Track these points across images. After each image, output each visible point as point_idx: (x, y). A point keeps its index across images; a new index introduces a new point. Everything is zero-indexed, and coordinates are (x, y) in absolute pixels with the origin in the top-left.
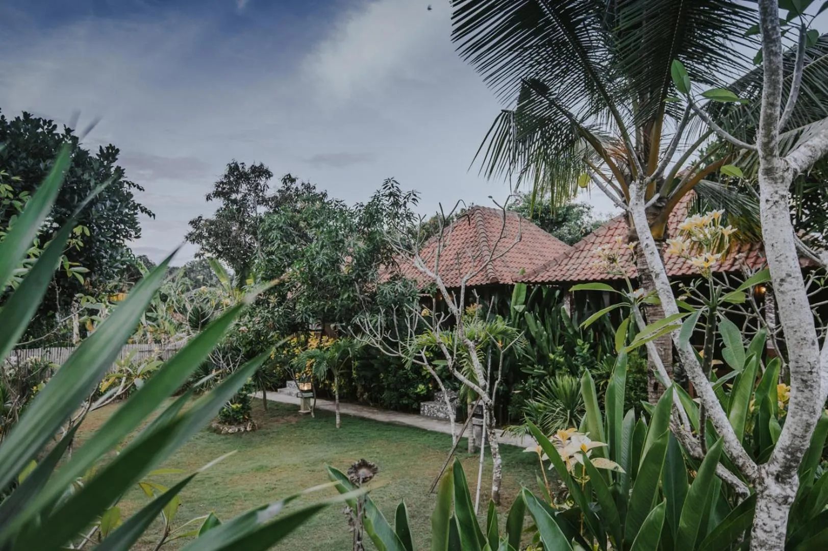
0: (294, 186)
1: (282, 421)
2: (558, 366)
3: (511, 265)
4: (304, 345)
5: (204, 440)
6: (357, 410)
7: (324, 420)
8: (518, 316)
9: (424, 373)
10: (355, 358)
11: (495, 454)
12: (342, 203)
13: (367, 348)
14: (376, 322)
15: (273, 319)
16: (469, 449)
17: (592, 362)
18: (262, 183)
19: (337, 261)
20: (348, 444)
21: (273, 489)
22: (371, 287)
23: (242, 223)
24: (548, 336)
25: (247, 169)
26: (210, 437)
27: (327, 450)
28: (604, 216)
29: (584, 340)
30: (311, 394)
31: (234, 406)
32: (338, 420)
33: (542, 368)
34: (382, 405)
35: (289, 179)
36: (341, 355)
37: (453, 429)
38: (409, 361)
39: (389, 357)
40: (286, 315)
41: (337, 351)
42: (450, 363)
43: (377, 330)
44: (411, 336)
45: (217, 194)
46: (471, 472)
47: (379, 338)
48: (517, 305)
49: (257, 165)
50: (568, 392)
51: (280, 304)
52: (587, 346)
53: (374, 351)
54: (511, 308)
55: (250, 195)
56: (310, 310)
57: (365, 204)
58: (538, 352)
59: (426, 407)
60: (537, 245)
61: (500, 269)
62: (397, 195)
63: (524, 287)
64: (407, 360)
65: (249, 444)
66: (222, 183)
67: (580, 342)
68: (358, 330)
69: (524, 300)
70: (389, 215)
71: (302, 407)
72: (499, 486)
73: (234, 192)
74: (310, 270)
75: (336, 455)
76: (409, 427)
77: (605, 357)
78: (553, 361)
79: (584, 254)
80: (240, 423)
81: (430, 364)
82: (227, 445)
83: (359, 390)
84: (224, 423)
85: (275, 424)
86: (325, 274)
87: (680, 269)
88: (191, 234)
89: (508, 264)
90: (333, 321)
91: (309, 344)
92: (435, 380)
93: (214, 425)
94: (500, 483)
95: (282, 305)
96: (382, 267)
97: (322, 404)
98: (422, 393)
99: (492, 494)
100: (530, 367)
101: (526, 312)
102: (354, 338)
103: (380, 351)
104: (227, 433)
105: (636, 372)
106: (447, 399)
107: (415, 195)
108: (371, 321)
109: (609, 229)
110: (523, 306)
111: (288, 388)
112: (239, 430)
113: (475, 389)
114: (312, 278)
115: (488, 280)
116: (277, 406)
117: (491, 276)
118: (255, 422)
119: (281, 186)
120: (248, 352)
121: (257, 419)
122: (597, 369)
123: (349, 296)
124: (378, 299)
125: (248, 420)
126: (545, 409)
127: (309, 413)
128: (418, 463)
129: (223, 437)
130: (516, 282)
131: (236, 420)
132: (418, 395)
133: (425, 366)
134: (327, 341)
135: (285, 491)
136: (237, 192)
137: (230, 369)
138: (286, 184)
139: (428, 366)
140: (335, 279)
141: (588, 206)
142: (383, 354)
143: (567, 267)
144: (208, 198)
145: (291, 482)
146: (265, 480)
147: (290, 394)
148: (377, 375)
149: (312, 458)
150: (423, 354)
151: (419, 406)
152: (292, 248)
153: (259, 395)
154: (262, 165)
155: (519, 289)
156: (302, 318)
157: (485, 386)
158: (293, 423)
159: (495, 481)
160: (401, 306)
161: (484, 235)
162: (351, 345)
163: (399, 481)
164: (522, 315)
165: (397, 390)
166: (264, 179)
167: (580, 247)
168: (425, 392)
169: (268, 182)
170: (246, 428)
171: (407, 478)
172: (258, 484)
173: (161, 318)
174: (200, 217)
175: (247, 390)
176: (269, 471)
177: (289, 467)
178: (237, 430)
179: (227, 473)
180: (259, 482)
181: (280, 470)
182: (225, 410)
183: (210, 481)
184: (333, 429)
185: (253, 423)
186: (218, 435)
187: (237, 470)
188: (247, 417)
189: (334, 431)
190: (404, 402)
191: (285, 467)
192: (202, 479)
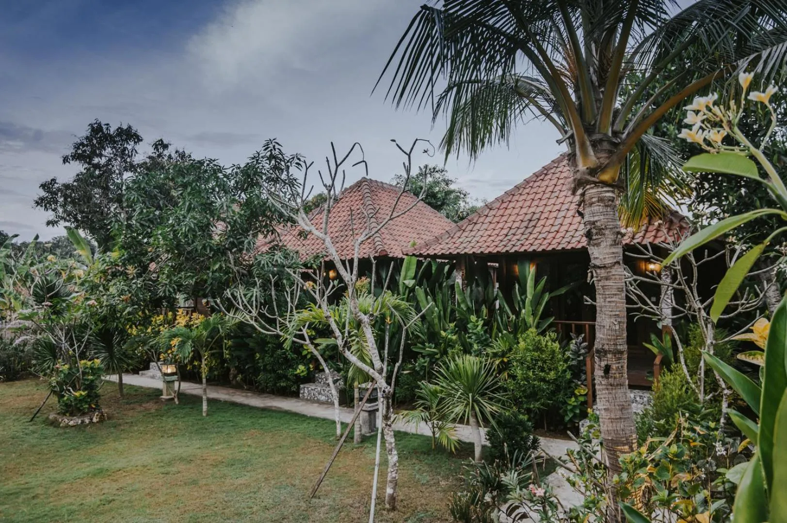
0: (166, 152)
1: (139, 409)
2: (450, 344)
3: (399, 238)
4: (171, 323)
5: (36, 435)
6: (228, 394)
7: (190, 406)
8: (407, 292)
9: (305, 353)
10: (228, 336)
11: (391, 450)
12: (215, 163)
13: (241, 325)
14: (252, 296)
15: (130, 292)
16: (355, 437)
17: (486, 340)
18: (130, 147)
19: (208, 225)
20: (215, 435)
21: (110, 502)
22: (248, 257)
23: (106, 189)
24: (440, 312)
25: (112, 130)
26: (45, 432)
27: (189, 443)
28: (480, 201)
29: (478, 317)
30: (175, 377)
31: (77, 394)
32: (205, 407)
33: (433, 346)
34: (257, 388)
35: (161, 145)
36: (211, 333)
37: (337, 414)
38: (289, 339)
39: (266, 335)
40: (146, 287)
41: (205, 328)
42: (340, 342)
43: (252, 306)
44: (291, 311)
45: (77, 157)
46: (358, 467)
47: (254, 313)
48: (407, 279)
49: (125, 127)
50: (469, 373)
51: (139, 275)
52: (481, 323)
53: (249, 329)
54: (401, 283)
55: (116, 160)
56: (175, 282)
57: (242, 166)
58: (428, 329)
59: (307, 389)
60: (425, 221)
61: (389, 242)
62: (278, 158)
63: (414, 260)
64: (286, 339)
65: (92, 439)
66: (82, 144)
67: (473, 318)
68: (230, 306)
69: (413, 275)
70: (269, 179)
71: (165, 392)
72: (394, 488)
73: (97, 155)
74: (175, 236)
75: (198, 451)
76: (287, 413)
77: (500, 335)
78: (445, 339)
79: (478, 226)
80: (84, 414)
81: (312, 343)
82: (64, 441)
83: (232, 372)
84: (64, 414)
85: (131, 413)
86: (193, 242)
87: (579, 242)
88: (42, 199)
89: (397, 237)
90: (205, 296)
91: (177, 322)
92: (317, 360)
93: (52, 416)
94: (396, 484)
95: (141, 277)
96: (260, 236)
97: (188, 387)
98: (302, 375)
99: (387, 498)
100: (420, 345)
101: (417, 287)
102: (226, 315)
103: (256, 329)
104: (67, 426)
105: (534, 350)
106: (330, 381)
107: (299, 159)
108: (245, 295)
109: (503, 202)
110: (413, 282)
111: (151, 370)
112: (83, 422)
113: (370, 373)
114: (178, 246)
115: (376, 252)
116: (136, 391)
117: (379, 248)
118: (105, 411)
119: (151, 151)
120: (98, 332)
121: (107, 408)
122: (492, 347)
123: (221, 267)
124: (255, 272)
125: (95, 409)
126: (442, 391)
127: (173, 399)
128: (297, 457)
129: (61, 431)
130: (407, 255)
131: (79, 410)
132: (297, 376)
133: (307, 345)
134: (198, 318)
135: (125, 504)
136: (101, 155)
137: (74, 350)
138: (158, 150)
139: (310, 345)
140: (204, 247)
141: (464, 192)
142: (260, 332)
143: (461, 240)
144: (66, 160)
145: (136, 491)
146: (102, 489)
147: (153, 377)
148: (253, 355)
149: (168, 456)
150: (305, 331)
151: (299, 389)
152: (157, 213)
153: (115, 378)
154: (130, 127)
155: (409, 263)
156: (164, 292)
157: (382, 369)
158: (153, 411)
159: (391, 482)
160: (280, 279)
161: (372, 207)
162: (222, 322)
163: (273, 482)
164: (412, 290)
165: (274, 371)
166: (132, 143)
167: (473, 219)
168: (305, 373)
169: (137, 147)
170: (91, 419)
171: (283, 478)
172: (91, 495)
173: (5, 292)
174: (54, 181)
175: (93, 374)
176: (110, 475)
177: (137, 470)
178: (80, 422)
179: (54, 481)
180: (93, 492)
181: (124, 474)
182: (65, 398)
183: (28, 494)
184: (199, 418)
185: (102, 413)
186: (55, 429)
187: (68, 475)
188: (94, 406)
189: (199, 420)
190: (282, 384)
191: (131, 470)
192: (18, 490)
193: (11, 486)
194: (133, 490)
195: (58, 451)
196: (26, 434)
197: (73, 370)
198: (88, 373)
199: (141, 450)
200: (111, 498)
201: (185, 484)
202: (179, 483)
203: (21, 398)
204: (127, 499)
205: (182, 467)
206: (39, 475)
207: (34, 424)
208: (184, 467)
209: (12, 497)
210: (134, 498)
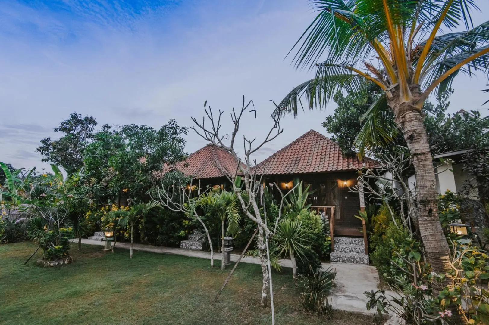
0: (109, 130)
1: (92, 256)
5: (28, 273)
6: (142, 247)
7: (121, 254)
15: (92, 191)
16: (222, 266)
18: (90, 127)
20: (140, 269)
21: (85, 313)
25: (83, 118)
26: (34, 270)
27: (127, 274)
29: (275, 204)
30: (112, 239)
31: (57, 247)
32: (131, 254)
34: (157, 243)
35: (106, 127)
36: (137, 213)
41: (135, 210)
45: (62, 129)
49: (89, 117)
51: (97, 183)
53: (155, 213)
55: (82, 132)
59: (184, 243)
65: (66, 273)
66: (66, 123)
71: (105, 247)
72: (267, 293)
73: (73, 130)
76: (177, 255)
80: (59, 259)
82: (48, 275)
83: (142, 235)
84: (47, 259)
85: (87, 258)
88: (41, 148)
90: (129, 197)
93: (39, 261)
95: (99, 184)
97: (119, 245)
98: (182, 235)
99: (262, 300)
104: (49, 266)
105: (306, 219)
107: (185, 130)
111: (95, 236)
112: (59, 264)
116: (87, 246)
118: (72, 257)
119: (101, 129)
120: (71, 213)
121: (73, 255)
125: (66, 256)
127: (111, 250)
128: (194, 279)
129: (45, 269)
131: (57, 257)
132: (180, 236)
134: (124, 209)
135: (96, 314)
136: (75, 130)
138: (105, 129)
142: (170, 210)
144: (56, 130)
146: (78, 305)
147: (96, 240)
148: (156, 226)
149: (116, 281)
151: (180, 243)
153: (76, 241)
154: (92, 117)
158: (100, 257)
159: (265, 290)
161: (216, 156)
163: (187, 294)
165: (167, 234)
166: (92, 125)
168: (184, 235)
169: (95, 127)
170: (64, 262)
171: (191, 292)
172: (71, 309)
173: (12, 196)
174: (49, 139)
175: (68, 236)
176: (82, 295)
177: (99, 291)
178: (57, 264)
179: (43, 301)
180: (72, 308)
181: (91, 294)
182: (49, 250)
183: (24, 311)
184: (128, 259)
185: (70, 258)
186: (41, 268)
187: (53, 297)
188: (66, 255)
189: (129, 261)
190: (171, 241)
191: (95, 291)
192: (17, 309)
193: (12, 306)
194: (99, 304)
195: (44, 281)
196: (22, 272)
197: (55, 234)
198: (64, 236)
199: (98, 279)
200: (85, 311)
201: (133, 298)
202: (128, 298)
203: (18, 252)
204: (97, 310)
205: (127, 288)
206: (32, 298)
207: (27, 266)
208: (128, 288)
209: (13, 314)
210: (101, 309)
